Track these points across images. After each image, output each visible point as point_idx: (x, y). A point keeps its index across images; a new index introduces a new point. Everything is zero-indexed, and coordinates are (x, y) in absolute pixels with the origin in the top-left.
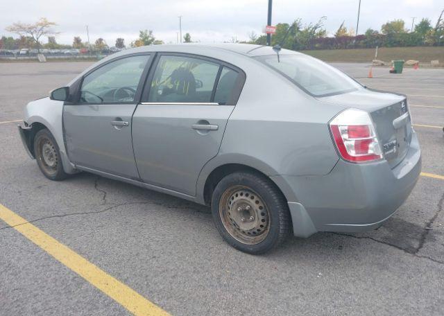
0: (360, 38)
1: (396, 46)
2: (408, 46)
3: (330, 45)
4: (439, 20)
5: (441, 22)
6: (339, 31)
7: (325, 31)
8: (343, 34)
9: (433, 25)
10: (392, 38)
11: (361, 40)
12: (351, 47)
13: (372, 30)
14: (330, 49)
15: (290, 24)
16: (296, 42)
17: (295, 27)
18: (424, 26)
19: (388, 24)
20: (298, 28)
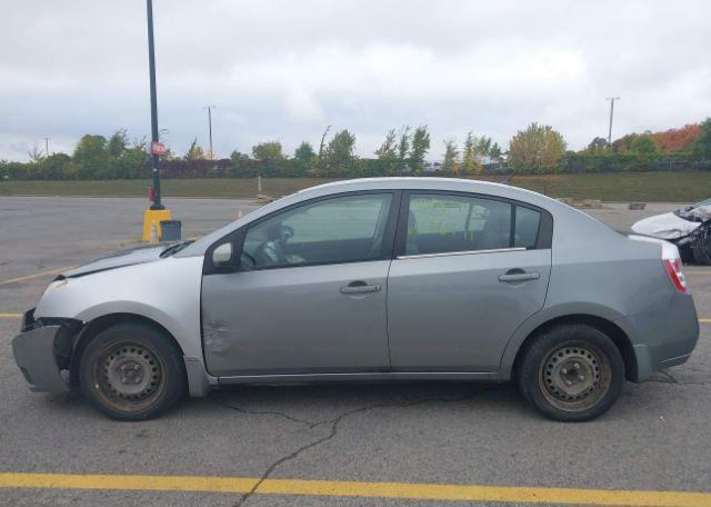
0: (223, 163)
1: (275, 177)
2: (291, 176)
3: (180, 172)
4: (322, 146)
5: (324, 148)
6: (190, 151)
7: (168, 151)
8: (198, 157)
9: (316, 150)
10: (270, 166)
11: (225, 166)
12: (213, 176)
13: (239, 154)
14: (181, 178)
15: (108, 137)
16: (122, 166)
17: (117, 142)
18: (305, 151)
19: (260, 146)
20: (123, 145)
